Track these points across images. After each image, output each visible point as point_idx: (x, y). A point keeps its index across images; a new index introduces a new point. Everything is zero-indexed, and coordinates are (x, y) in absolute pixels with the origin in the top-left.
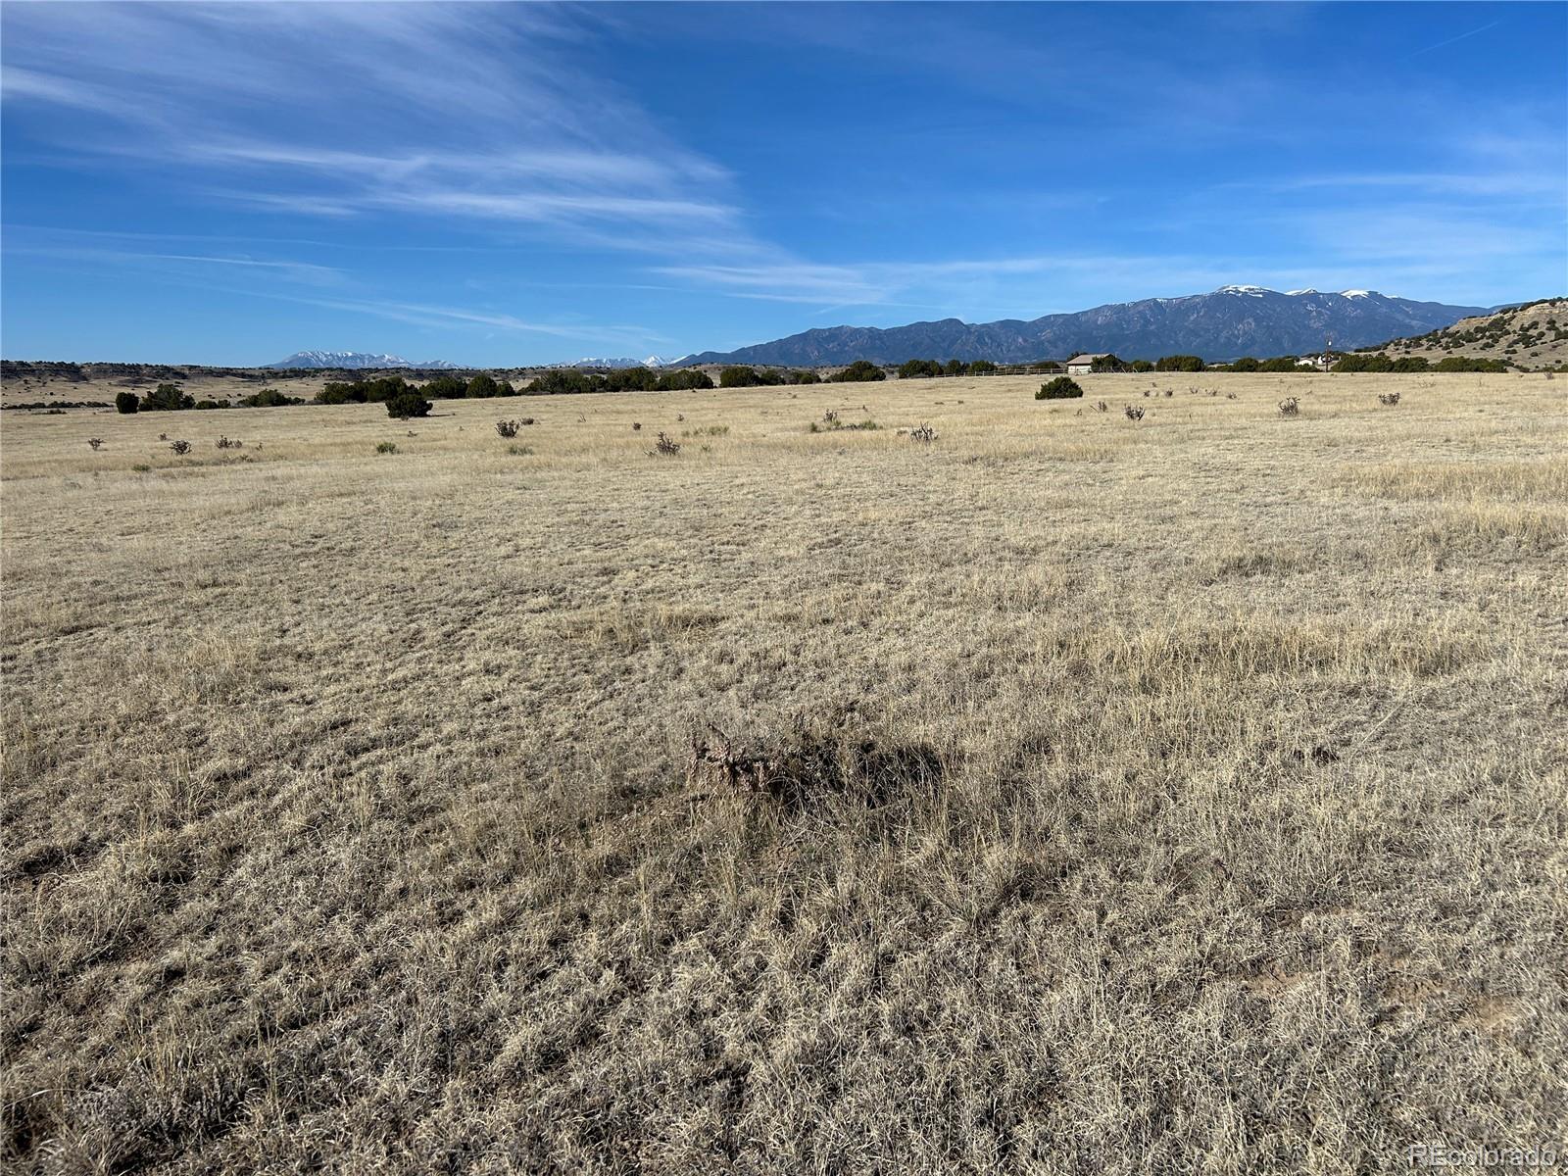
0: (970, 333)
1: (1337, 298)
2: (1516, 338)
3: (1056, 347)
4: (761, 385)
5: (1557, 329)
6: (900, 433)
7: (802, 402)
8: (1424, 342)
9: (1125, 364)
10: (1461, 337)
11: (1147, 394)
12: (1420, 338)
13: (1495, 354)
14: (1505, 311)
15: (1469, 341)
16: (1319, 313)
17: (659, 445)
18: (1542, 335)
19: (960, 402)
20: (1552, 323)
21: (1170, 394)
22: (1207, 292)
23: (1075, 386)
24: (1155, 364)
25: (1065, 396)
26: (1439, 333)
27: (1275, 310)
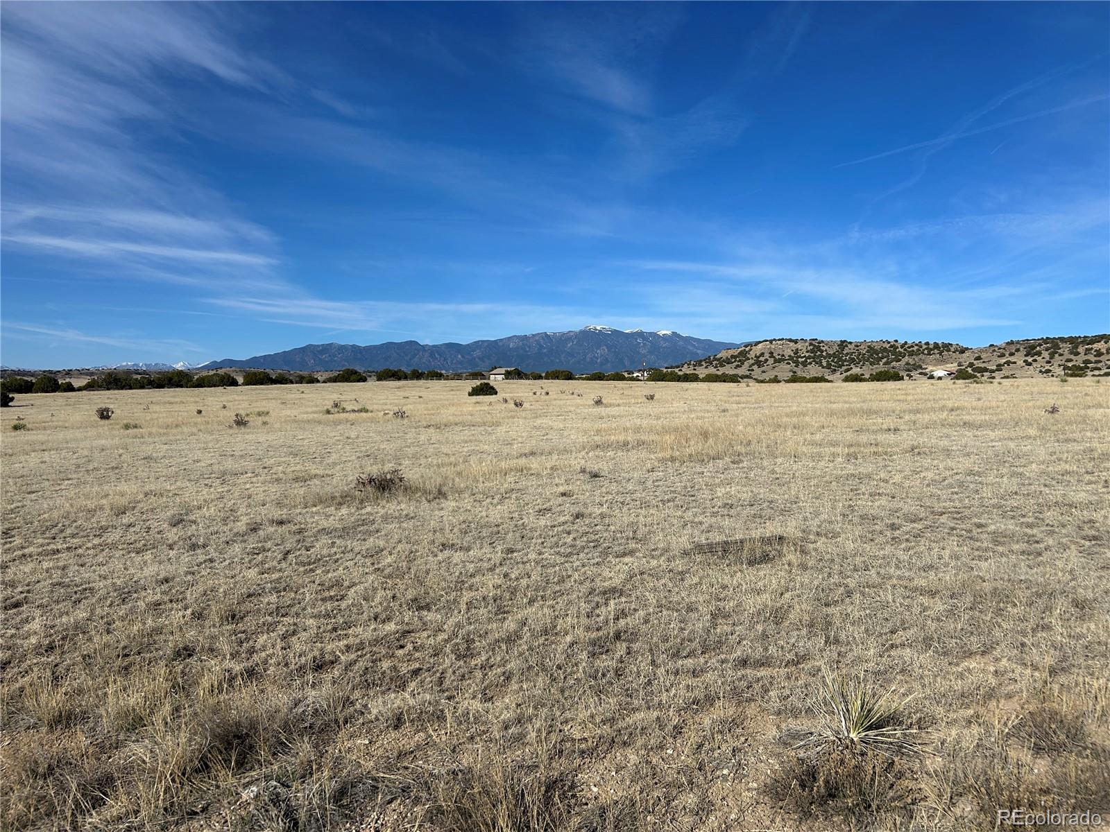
0: (425, 351)
1: (654, 335)
2: (753, 362)
3: (484, 362)
4: (275, 384)
5: (774, 357)
6: (385, 414)
7: (309, 396)
8: (703, 363)
9: (526, 375)
10: (724, 361)
11: (535, 394)
12: (701, 361)
13: (742, 371)
14: (746, 346)
15: (728, 363)
16: (644, 344)
17: (235, 421)
18: (767, 360)
19: (420, 397)
20: (771, 353)
21: (547, 393)
22: (577, 330)
23: (492, 388)
24: (544, 375)
25: (487, 394)
26: (712, 358)
27: (618, 342)
